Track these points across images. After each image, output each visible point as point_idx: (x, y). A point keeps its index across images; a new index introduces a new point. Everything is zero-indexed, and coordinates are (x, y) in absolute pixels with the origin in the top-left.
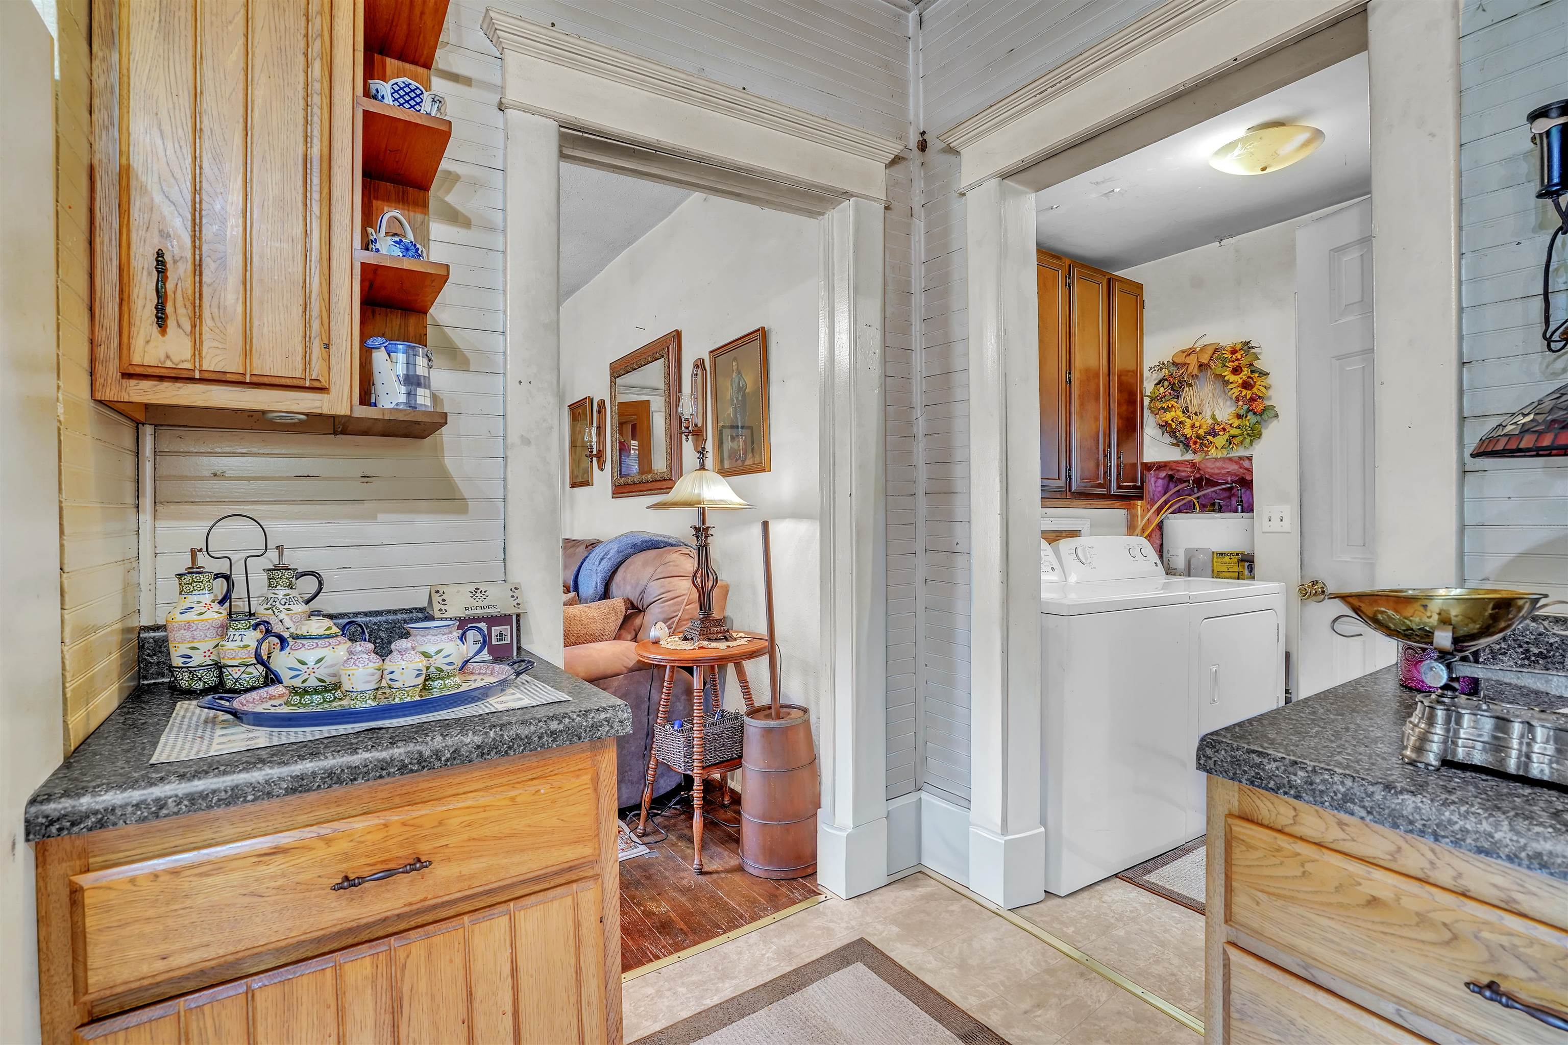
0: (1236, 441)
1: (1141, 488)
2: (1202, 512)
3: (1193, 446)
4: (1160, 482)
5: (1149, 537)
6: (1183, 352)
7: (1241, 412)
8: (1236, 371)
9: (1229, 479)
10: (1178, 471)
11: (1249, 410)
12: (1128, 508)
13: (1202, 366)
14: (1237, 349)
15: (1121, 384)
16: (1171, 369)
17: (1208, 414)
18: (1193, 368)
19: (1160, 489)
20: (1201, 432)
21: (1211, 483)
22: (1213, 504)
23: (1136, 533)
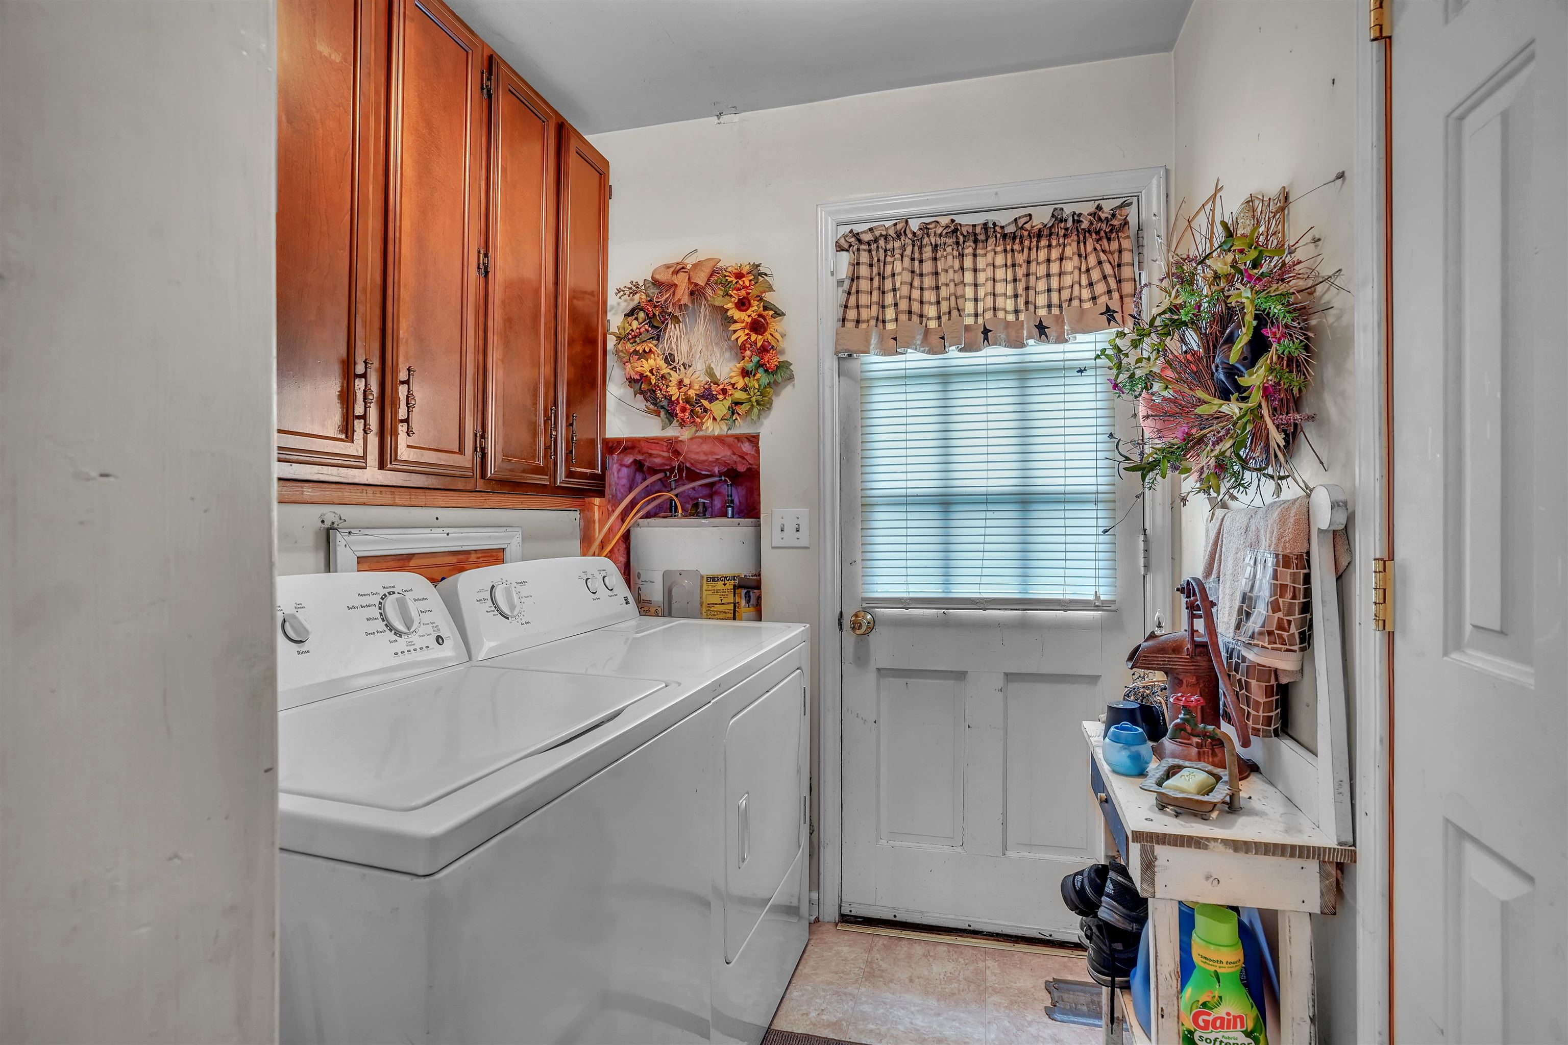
0: (741, 409)
1: (602, 477)
2: (685, 516)
3: (680, 415)
4: (625, 471)
5: (610, 556)
6: (668, 267)
7: (750, 366)
8: (743, 304)
9: (716, 470)
10: (651, 455)
11: (759, 365)
12: (585, 509)
13: (696, 293)
14: (745, 271)
15: (572, 309)
16: (650, 292)
17: (699, 367)
18: (682, 294)
19: (624, 481)
20: (692, 393)
21: (693, 475)
22: (696, 505)
23: (591, 551)
